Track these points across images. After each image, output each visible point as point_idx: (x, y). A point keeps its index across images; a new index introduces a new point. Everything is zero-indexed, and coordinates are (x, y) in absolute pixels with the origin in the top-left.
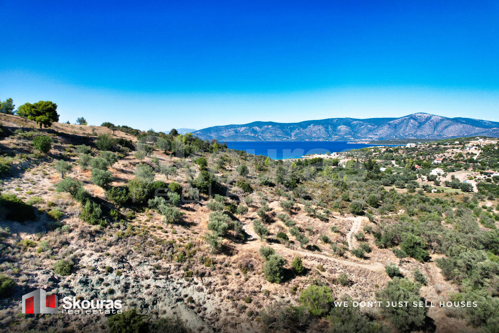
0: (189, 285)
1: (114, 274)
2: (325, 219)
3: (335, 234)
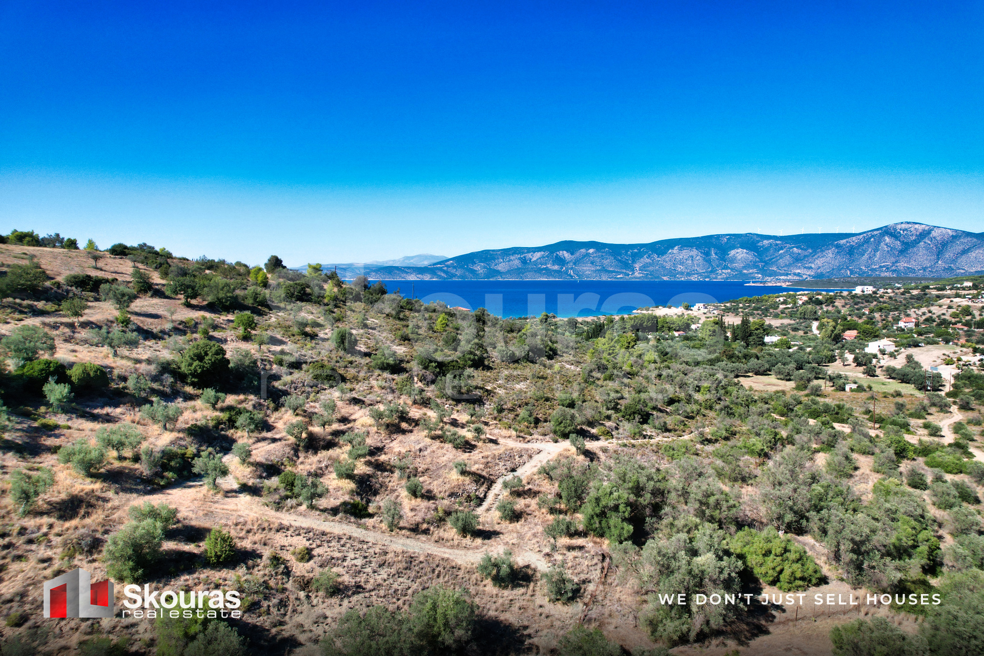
2: (468, 446)
3: (461, 478)
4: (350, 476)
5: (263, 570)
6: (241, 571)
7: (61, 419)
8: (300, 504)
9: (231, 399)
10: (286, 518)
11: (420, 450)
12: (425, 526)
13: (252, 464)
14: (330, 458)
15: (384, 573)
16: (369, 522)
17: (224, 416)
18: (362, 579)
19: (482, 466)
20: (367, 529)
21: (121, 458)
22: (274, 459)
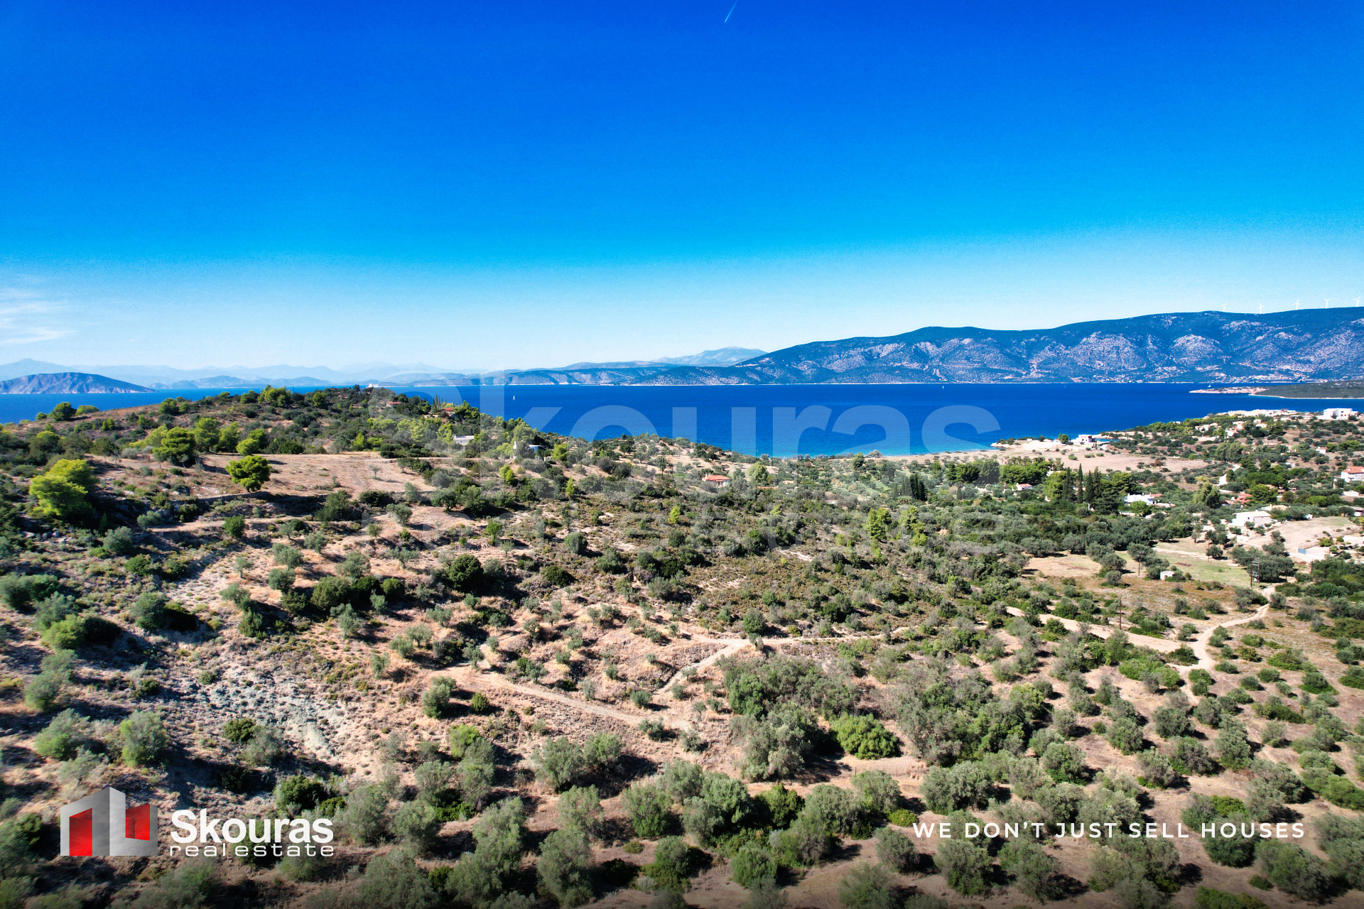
0: (330, 708)
1: (253, 687)
2: (663, 640)
3: (651, 666)
4: (566, 662)
5: (503, 719)
6: (492, 717)
7: (380, 619)
8: (529, 680)
9: (485, 601)
10: (519, 688)
11: (625, 643)
12: (613, 699)
13: (499, 651)
14: (555, 648)
15: (577, 725)
16: (574, 694)
17: (480, 614)
18: (562, 727)
19: (670, 657)
20: (571, 698)
21: (420, 647)
22: (515, 648)
